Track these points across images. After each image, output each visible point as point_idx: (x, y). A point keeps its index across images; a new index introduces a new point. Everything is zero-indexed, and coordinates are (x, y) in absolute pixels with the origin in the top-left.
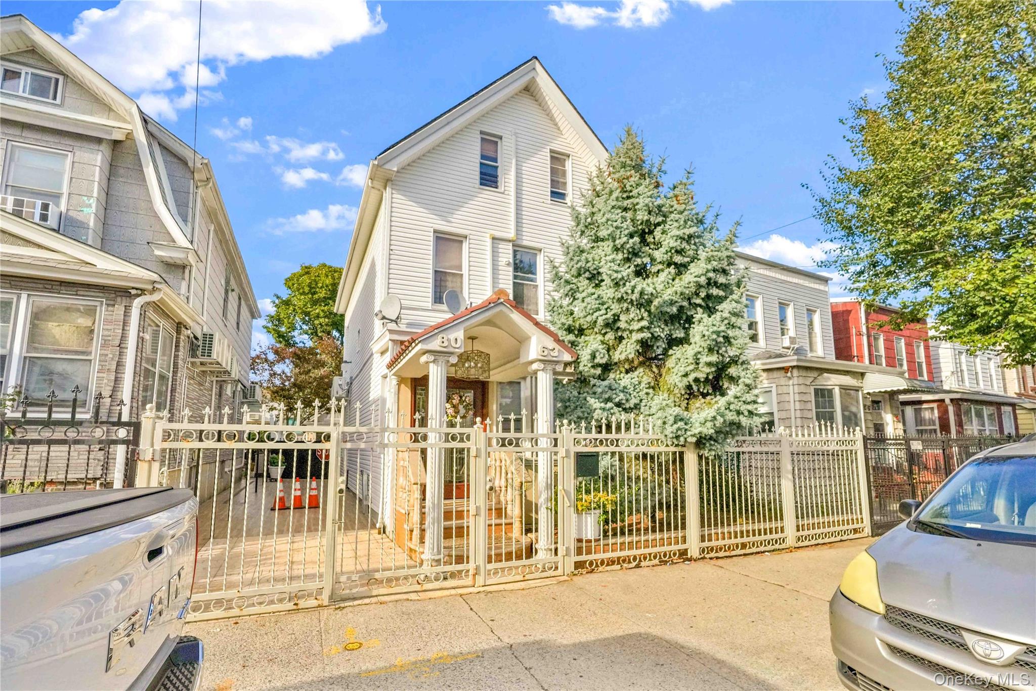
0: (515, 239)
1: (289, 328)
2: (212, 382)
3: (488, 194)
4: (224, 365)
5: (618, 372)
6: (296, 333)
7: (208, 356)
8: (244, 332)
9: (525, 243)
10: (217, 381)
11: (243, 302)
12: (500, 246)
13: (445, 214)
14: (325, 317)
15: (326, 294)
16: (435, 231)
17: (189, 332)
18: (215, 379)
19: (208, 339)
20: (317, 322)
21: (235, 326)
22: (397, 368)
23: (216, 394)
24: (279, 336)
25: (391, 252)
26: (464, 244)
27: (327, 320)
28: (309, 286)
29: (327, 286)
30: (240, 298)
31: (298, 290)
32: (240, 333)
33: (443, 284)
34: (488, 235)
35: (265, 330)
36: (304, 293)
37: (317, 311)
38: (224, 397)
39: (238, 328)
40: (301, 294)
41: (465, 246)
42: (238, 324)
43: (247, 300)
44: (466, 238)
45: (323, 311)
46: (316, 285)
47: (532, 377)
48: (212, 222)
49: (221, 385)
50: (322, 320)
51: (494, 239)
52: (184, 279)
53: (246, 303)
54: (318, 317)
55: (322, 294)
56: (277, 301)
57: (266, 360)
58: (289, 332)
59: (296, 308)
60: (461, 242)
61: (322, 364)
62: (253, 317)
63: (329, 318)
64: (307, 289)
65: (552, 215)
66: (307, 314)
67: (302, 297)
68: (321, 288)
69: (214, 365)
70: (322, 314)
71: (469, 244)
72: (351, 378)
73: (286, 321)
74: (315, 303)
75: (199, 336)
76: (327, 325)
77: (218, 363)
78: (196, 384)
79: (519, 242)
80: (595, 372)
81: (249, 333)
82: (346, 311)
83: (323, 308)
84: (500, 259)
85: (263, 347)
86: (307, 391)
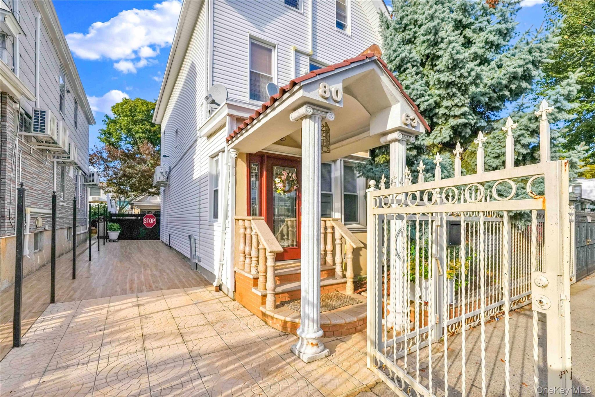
0: (312, 54)
1: (117, 139)
2: (53, 162)
3: (291, 13)
4: (61, 144)
5: (431, 154)
6: (122, 143)
7: (41, 131)
8: (80, 129)
9: (319, 59)
10: (58, 162)
11: (79, 108)
12: (301, 58)
13: (260, 24)
14: (143, 132)
15: (143, 117)
16: (251, 37)
17: (18, 106)
18: (56, 160)
19: (41, 115)
20: (137, 136)
21: (74, 124)
22: (237, 142)
23: (57, 174)
24: (110, 144)
25: (215, 49)
26: (273, 53)
27: (144, 135)
28: (130, 110)
29: (143, 112)
30: (76, 103)
31: (123, 113)
32: (78, 131)
33: (257, 84)
34: (292, 48)
35: (100, 140)
36: (126, 116)
37: (137, 129)
38: (66, 178)
39: (76, 126)
40: (124, 116)
41: (274, 54)
42: (76, 123)
43: (82, 107)
44: (275, 47)
45: (141, 128)
46: (135, 110)
47: (341, 160)
48: (38, 11)
49: (63, 166)
50: (140, 135)
51: (297, 51)
52: (4, 48)
53: (82, 109)
54: (137, 132)
55: (140, 117)
56: (107, 120)
57: (102, 157)
58: (117, 142)
59: (122, 125)
60: (270, 51)
61: (144, 161)
62: (89, 123)
63: (145, 134)
64: (129, 113)
65: (338, 40)
66: (129, 130)
67: (126, 118)
68: (139, 112)
69: (51, 144)
70: (140, 131)
71: (278, 52)
72: (170, 167)
73: (114, 134)
74: (135, 123)
75: (31, 113)
76: (144, 138)
77: (55, 143)
78: (34, 160)
79: (314, 57)
80: (411, 153)
81: (87, 135)
82: (161, 122)
83: (140, 126)
84: (301, 69)
85: (99, 148)
86: (134, 180)
